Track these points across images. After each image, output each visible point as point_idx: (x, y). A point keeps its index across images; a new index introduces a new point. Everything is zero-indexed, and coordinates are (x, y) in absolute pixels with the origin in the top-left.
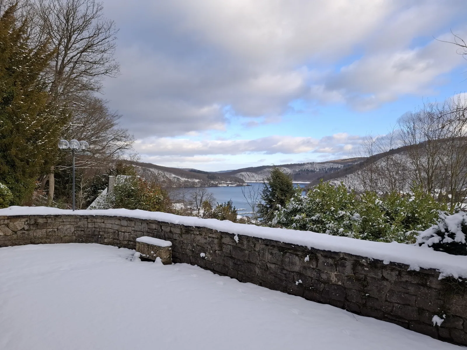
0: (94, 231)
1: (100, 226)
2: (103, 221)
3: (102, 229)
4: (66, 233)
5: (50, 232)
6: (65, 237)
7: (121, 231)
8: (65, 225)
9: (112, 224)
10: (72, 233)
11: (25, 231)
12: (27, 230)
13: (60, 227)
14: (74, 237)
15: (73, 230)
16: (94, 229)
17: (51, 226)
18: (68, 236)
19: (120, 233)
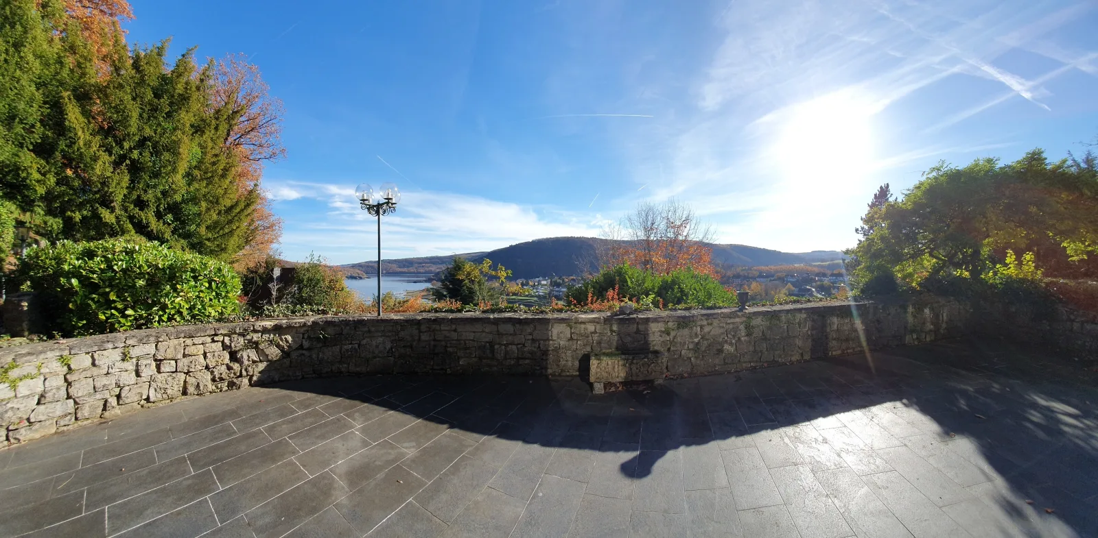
0: (435, 346)
1: (448, 337)
2: (454, 327)
3: (452, 342)
4: (377, 352)
5: (347, 350)
6: (375, 360)
7: (499, 344)
8: (374, 336)
9: (474, 332)
10: (388, 352)
11: (304, 352)
12: (309, 349)
13: (364, 342)
14: (392, 359)
15: (388, 346)
16: (432, 343)
17: (348, 341)
18: (379, 357)
19: (496, 347)
